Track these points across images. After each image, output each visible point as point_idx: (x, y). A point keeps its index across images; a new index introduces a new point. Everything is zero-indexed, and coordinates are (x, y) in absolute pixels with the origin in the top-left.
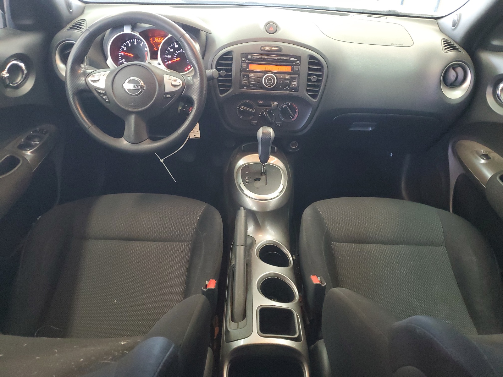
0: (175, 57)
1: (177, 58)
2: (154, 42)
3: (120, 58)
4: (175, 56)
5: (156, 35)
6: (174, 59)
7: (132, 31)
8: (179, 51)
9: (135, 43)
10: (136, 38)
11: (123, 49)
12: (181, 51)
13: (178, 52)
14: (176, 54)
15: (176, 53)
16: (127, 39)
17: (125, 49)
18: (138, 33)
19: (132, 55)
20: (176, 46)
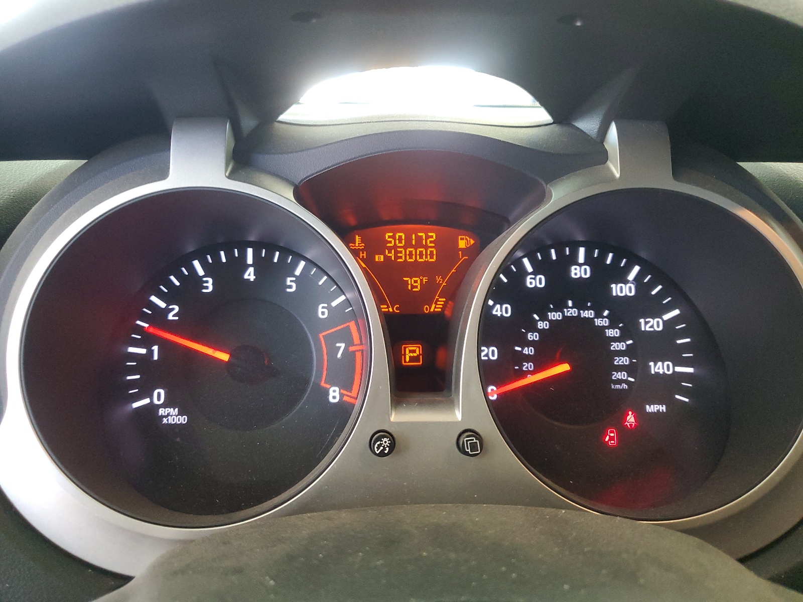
0: (528, 358)
1: (542, 361)
2: (379, 258)
3: (133, 384)
4: (528, 351)
5: (386, 217)
6: (523, 374)
7: (232, 176)
8: (555, 316)
9: (250, 275)
10: (252, 238)
11: (158, 316)
12: (572, 312)
13: (544, 318)
14: (532, 336)
15: (534, 329)
16: (191, 248)
17: (171, 317)
18: (290, 195)
19: (224, 357)
20: (535, 282)
